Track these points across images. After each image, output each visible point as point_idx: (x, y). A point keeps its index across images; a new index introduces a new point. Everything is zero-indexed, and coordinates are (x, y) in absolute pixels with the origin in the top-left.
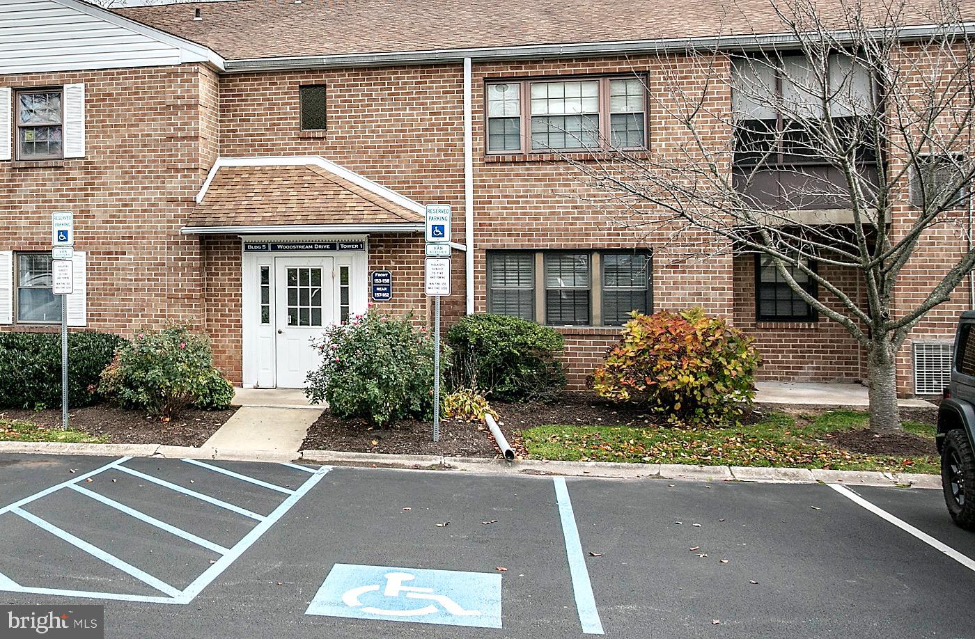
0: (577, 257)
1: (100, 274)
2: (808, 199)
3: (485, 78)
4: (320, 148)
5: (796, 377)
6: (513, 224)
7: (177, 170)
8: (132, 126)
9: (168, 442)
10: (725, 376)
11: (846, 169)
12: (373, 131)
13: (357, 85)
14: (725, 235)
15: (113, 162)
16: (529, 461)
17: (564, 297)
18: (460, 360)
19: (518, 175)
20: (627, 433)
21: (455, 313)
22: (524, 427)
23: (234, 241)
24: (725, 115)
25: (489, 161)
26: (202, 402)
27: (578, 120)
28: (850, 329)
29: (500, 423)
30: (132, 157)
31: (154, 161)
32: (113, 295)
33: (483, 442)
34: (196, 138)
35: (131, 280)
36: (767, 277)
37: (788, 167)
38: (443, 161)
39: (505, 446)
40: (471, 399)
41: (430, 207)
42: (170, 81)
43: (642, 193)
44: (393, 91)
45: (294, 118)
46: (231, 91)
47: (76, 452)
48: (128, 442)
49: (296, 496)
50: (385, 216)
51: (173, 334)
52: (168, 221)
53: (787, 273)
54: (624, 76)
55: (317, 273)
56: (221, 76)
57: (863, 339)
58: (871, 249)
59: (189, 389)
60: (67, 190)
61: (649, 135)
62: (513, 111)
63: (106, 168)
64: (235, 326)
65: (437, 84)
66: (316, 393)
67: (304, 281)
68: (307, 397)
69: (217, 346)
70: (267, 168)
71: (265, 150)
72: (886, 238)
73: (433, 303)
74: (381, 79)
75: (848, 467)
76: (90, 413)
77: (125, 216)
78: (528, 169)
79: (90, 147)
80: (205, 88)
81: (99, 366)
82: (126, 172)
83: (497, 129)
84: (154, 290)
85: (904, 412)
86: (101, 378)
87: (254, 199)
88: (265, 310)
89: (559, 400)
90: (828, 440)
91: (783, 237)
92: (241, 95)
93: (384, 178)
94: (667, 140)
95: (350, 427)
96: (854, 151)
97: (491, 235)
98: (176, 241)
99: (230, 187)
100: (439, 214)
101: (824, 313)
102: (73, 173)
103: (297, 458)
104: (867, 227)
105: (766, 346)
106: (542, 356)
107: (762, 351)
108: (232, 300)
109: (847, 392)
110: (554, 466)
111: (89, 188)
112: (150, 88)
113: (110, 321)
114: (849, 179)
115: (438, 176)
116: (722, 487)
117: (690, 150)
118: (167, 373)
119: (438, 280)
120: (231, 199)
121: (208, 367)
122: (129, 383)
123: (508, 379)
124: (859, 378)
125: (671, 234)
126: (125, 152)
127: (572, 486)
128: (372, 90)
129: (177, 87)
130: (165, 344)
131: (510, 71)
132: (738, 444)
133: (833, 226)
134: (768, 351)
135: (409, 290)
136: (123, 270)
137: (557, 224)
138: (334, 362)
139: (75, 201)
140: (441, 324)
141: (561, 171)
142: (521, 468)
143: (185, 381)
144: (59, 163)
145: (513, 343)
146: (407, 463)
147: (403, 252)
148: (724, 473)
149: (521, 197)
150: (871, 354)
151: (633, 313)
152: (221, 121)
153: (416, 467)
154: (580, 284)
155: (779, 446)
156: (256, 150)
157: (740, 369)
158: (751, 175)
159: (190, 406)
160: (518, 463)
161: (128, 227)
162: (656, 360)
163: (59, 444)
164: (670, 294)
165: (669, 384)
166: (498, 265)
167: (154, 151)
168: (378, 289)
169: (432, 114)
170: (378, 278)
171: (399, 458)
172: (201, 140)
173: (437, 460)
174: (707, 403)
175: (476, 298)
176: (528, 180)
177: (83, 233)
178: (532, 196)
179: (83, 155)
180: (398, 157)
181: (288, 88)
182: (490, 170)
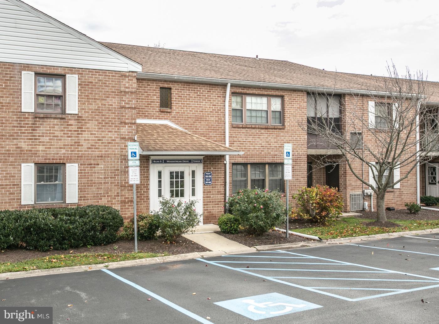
1: (85, 176)
3: (233, 93)
7: (125, 123)
8: (104, 100)
12: (191, 111)
13: (184, 90)
15: (93, 118)
19: (243, 133)
24: (305, 114)
25: (233, 126)
30: (103, 115)
31: (114, 118)
32: (92, 186)
34: (135, 108)
35: (102, 178)
38: (217, 125)
42: (123, 79)
44: (198, 94)
45: (158, 102)
52: (121, 149)
54: (276, 97)
55: (182, 173)
60: (67, 131)
62: (240, 106)
63: (89, 120)
64: (146, 199)
65: (215, 93)
67: (177, 177)
70: (147, 125)
71: (145, 116)
74: (194, 88)
77: (99, 146)
78: (246, 131)
79: (81, 110)
82: (100, 123)
83: (234, 113)
84: (114, 183)
88: (160, 191)
94: (289, 122)
97: (234, 157)
98: (125, 158)
102: (71, 122)
108: (145, 187)
111: (80, 130)
112: (112, 81)
113: (91, 199)
115: (215, 132)
126: (99, 112)
128: (190, 92)
129: (126, 82)
131: (241, 90)
136: (98, 173)
137: (251, 153)
139: (72, 137)
141: (257, 132)
144: (63, 116)
147: (216, 164)
149: (244, 142)
156: (141, 116)
166: (235, 169)
167: (114, 113)
168: (207, 180)
169: (213, 105)
170: (207, 175)
176: (246, 135)
177: (76, 154)
178: (248, 142)
179: (77, 113)
180: (200, 123)
181: (155, 88)
182: (233, 130)
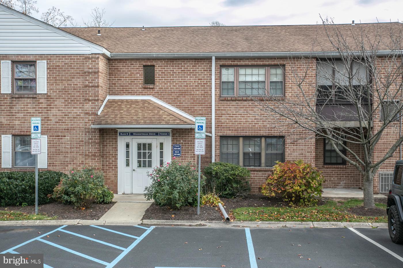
0: (256, 139)
1: (54, 145)
2: (343, 117)
3: (220, 65)
4: (152, 93)
5: (338, 187)
6: (231, 126)
7: (89, 100)
8: (69, 80)
9: (84, 218)
10: (311, 187)
11: (357, 105)
12: (174, 86)
13: (168, 66)
14: (312, 131)
15: (60, 96)
16: (236, 222)
17: (251, 155)
18: (209, 181)
19: (233, 105)
20: (274, 210)
21: (207, 162)
22: (234, 208)
23: (114, 131)
24: (313, 83)
25: (221, 99)
26: (100, 201)
27: (257, 83)
28: (357, 168)
29: (224, 207)
30: (69, 94)
31: (79, 96)
32: (60, 154)
33: (217, 214)
34: (98, 86)
35: (68, 148)
36: (328, 148)
37: (337, 104)
38: (203, 99)
39: (226, 216)
40: (212, 197)
41: (197, 118)
42: (86, 61)
43: (282, 113)
44: (183, 69)
45: (141, 79)
46: (114, 67)
47: (41, 224)
48: (66, 219)
49: (139, 239)
50: (179, 122)
51: (87, 171)
52: (85, 123)
53: (335, 146)
54: (276, 66)
55: (150, 145)
56: (109, 60)
57: (362, 172)
58: (365, 137)
59: (94, 195)
60: (38, 108)
61: (285, 90)
62: (231, 79)
63: (57, 98)
64: (115, 168)
65: (201, 67)
66: (149, 196)
67: (144, 149)
68: (145, 197)
69: (107, 176)
70: (129, 100)
71: (128, 93)
72: (371, 133)
73: (198, 158)
74: (178, 64)
75: (356, 221)
76: (48, 207)
77: (65, 120)
79: (49, 90)
80: (102, 65)
81: (53, 186)
82: (66, 101)
83: (225, 86)
84: (78, 152)
85: (376, 200)
86: (53, 191)
87: (123, 113)
88: (128, 161)
89: (248, 197)
90: (349, 211)
91: (334, 132)
92: (118, 69)
93: (179, 105)
94: (291, 92)
95: (163, 210)
96: (361, 98)
97: (222, 130)
98: (88, 131)
99: (113, 108)
100: (201, 121)
101: (349, 162)
102: (41, 101)
103: (140, 223)
104: (364, 128)
105: (327, 175)
106: (241, 179)
107: (326, 177)
108: (113, 157)
109: (356, 192)
110: (246, 224)
111: (49, 107)
112: (77, 64)
113: (58, 166)
114: (358, 109)
115: (201, 105)
116: (309, 230)
117: (300, 97)
118: (84, 188)
119: (200, 148)
120: (113, 113)
121: (102, 185)
122: (67, 193)
123: (228, 189)
124: (361, 187)
125: (292, 130)
126: (66, 92)
127: (252, 231)
128: (174, 68)
129: (89, 64)
130: (83, 175)
131: (230, 62)
132: (316, 213)
133: (352, 128)
134: (328, 177)
135: (188, 152)
136: (65, 143)
137: (248, 126)
138: (157, 182)
139: (42, 113)
140: (201, 166)
141: (250, 104)
142: (232, 225)
143: (92, 192)
144: (35, 96)
145: (230, 174)
146: (186, 224)
147: (186, 137)
148: (310, 225)
149: (234, 114)
150: (365, 177)
151: (277, 162)
152: (109, 80)
153: (190, 226)
154: (257, 150)
155: (331, 214)
156: (124, 93)
157: (317, 184)
158: (323, 107)
159: (94, 203)
160: (231, 223)
161: (67, 125)
162: (285, 180)
163: (33, 221)
164: (291, 154)
165: (290, 190)
166: (225, 142)
167: (79, 92)
168: (175, 152)
169: (199, 79)
170: (176, 147)
171: (183, 222)
172: (100, 88)
173: (199, 222)
174: (304, 197)
175: (216, 156)
176: (237, 108)
177: (46, 127)
178: (238, 114)
179: (46, 93)
180: (184, 97)
181: (139, 66)
182: (222, 103)
